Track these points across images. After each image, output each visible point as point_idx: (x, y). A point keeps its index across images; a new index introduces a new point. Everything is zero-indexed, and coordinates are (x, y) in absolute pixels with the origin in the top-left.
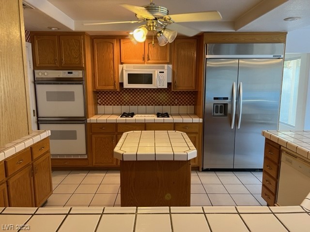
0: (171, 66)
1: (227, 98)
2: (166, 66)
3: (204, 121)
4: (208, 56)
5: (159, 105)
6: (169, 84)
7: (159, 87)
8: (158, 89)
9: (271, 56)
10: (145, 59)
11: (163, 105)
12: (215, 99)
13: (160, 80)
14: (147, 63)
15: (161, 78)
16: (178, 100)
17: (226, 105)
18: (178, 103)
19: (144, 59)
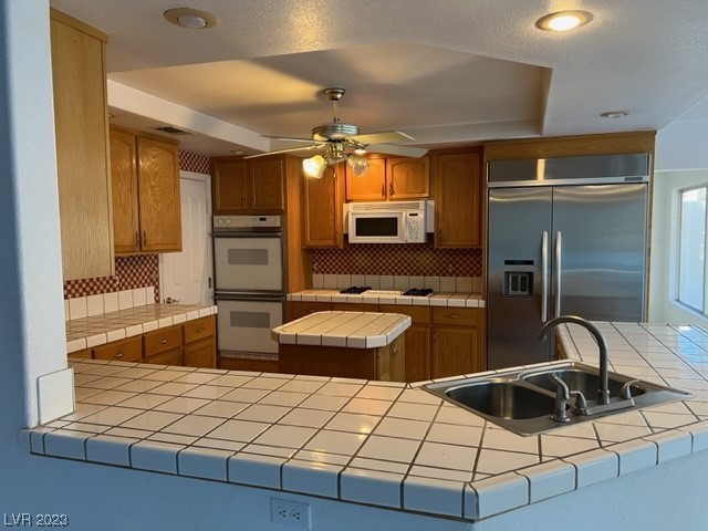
0: (432, 203)
1: (531, 263)
2: (422, 203)
3: (487, 304)
4: (491, 185)
5: (418, 275)
6: (429, 236)
7: (410, 241)
8: (409, 245)
9: (622, 179)
10: (387, 192)
11: (425, 275)
12: (507, 262)
13: (410, 228)
14: (391, 200)
15: (413, 225)
16: (454, 265)
17: (531, 274)
18: (454, 272)
19: (384, 193)
